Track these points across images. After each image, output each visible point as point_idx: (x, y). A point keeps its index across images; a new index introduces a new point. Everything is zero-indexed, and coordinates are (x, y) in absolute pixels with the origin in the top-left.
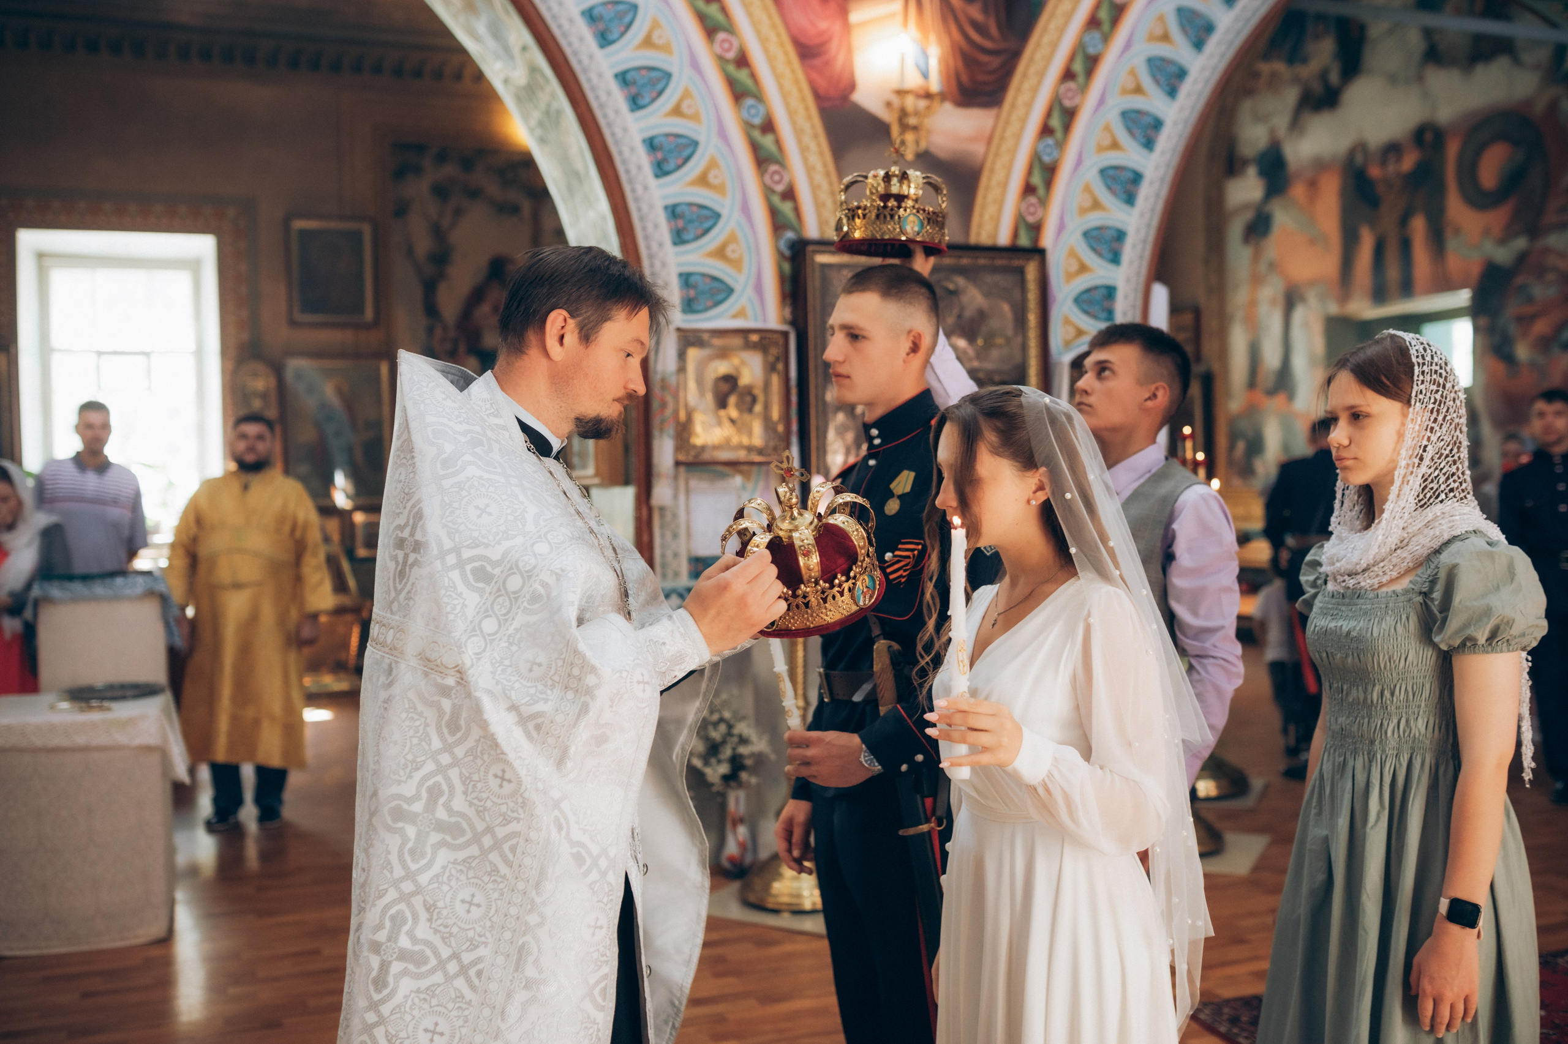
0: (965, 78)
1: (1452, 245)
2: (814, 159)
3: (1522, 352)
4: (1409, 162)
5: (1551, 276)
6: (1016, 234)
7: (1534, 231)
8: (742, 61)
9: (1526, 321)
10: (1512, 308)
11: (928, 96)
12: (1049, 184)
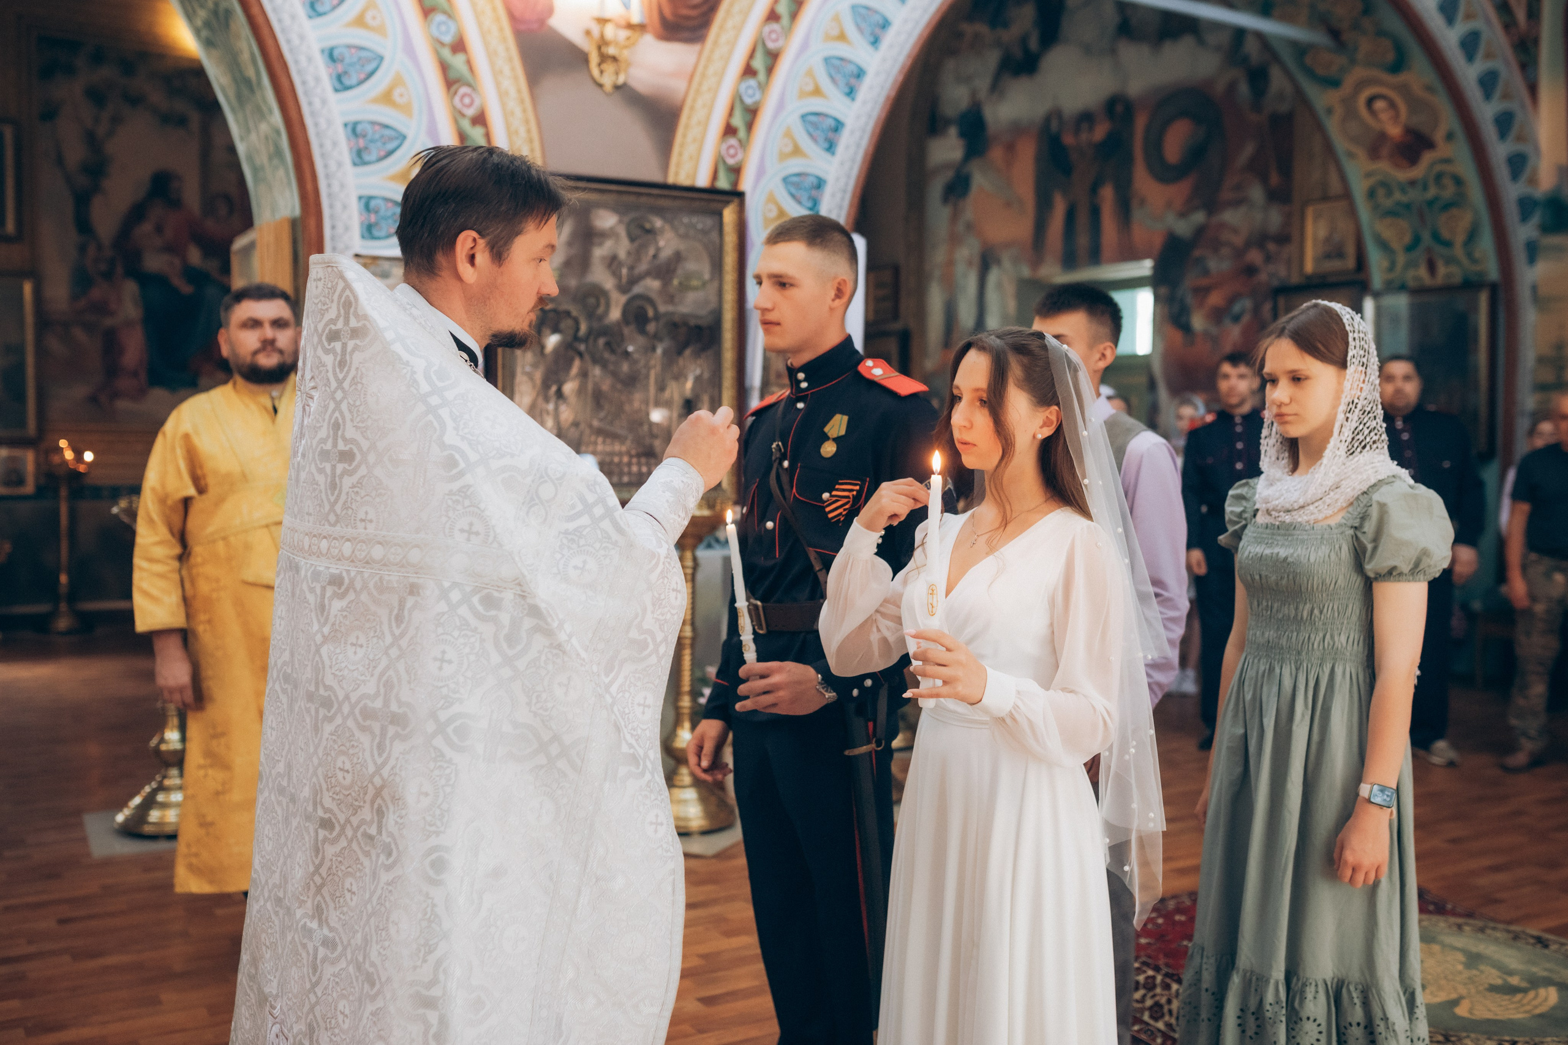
0: (667, 12)
1: (1137, 215)
2: (507, 84)
3: (1198, 322)
4: (1100, 132)
5: (1225, 251)
6: (715, 176)
7: (1212, 206)
9: (1202, 292)
10: (1191, 280)
11: (629, 26)
12: (750, 126)
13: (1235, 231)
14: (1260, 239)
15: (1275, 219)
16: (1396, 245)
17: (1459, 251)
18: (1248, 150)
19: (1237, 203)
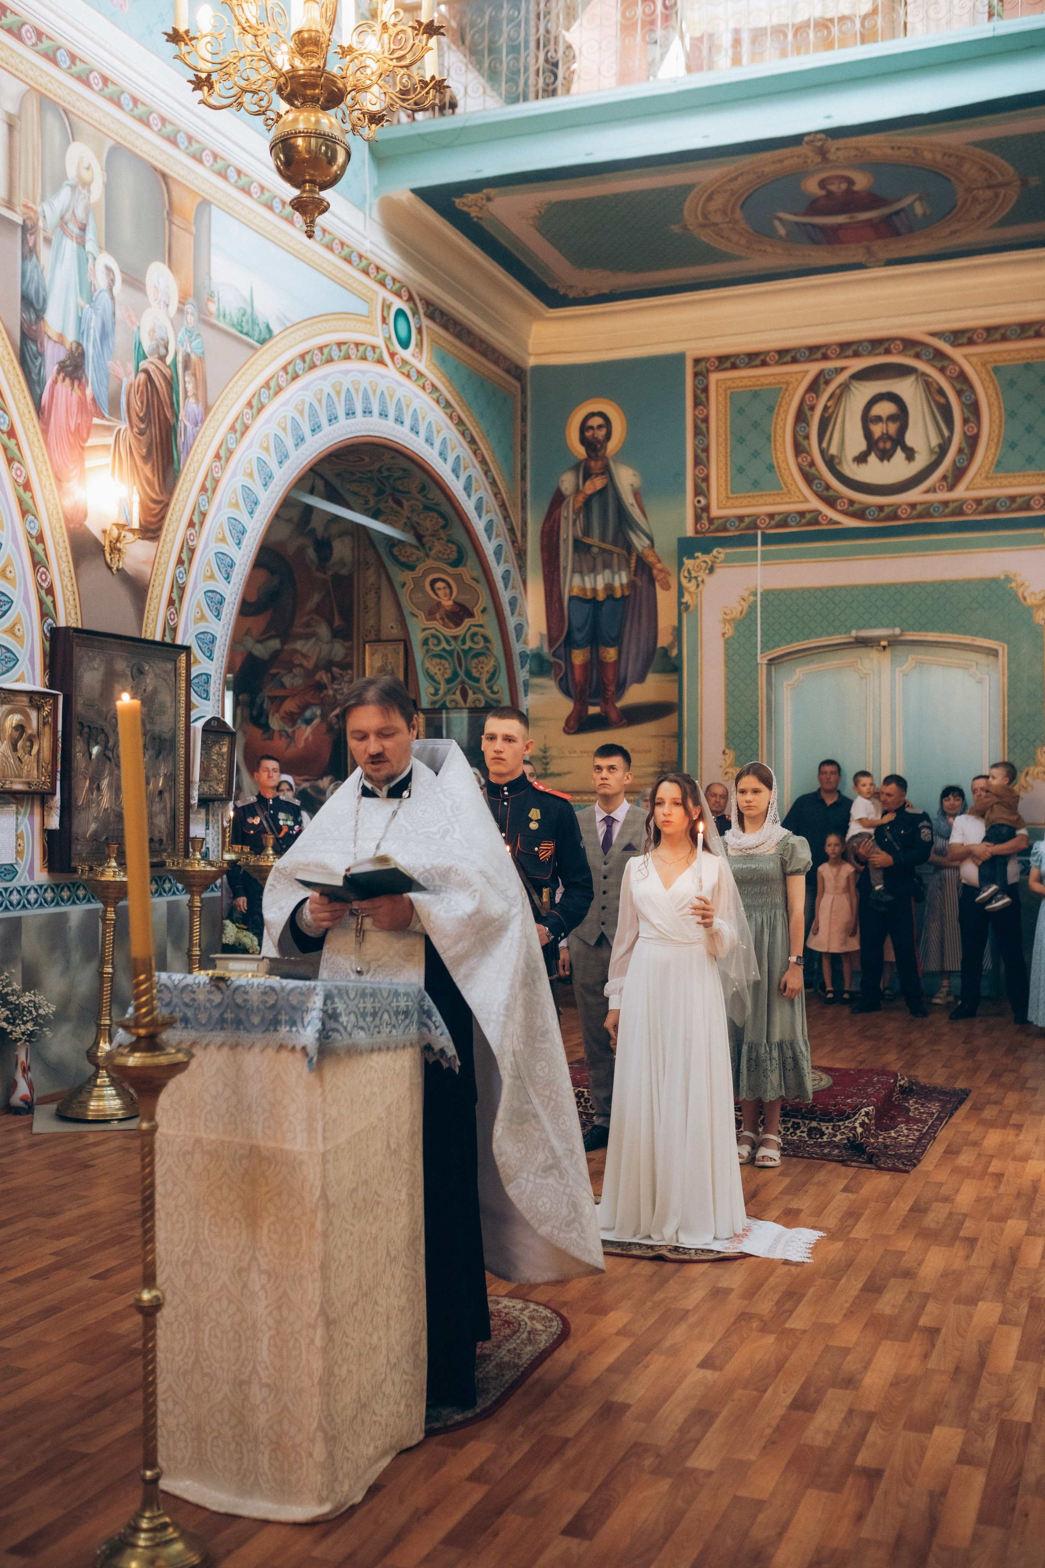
2: (64, 565)
3: (275, 723)
5: (297, 671)
6: (164, 635)
7: (285, 637)
8: (27, 486)
9: (278, 701)
10: (269, 690)
11: (132, 531)
12: (181, 599)
13: (305, 656)
14: (328, 665)
15: (339, 650)
16: (439, 678)
17: (484, 685)
18: (316, 598)
19: (307, 637)
